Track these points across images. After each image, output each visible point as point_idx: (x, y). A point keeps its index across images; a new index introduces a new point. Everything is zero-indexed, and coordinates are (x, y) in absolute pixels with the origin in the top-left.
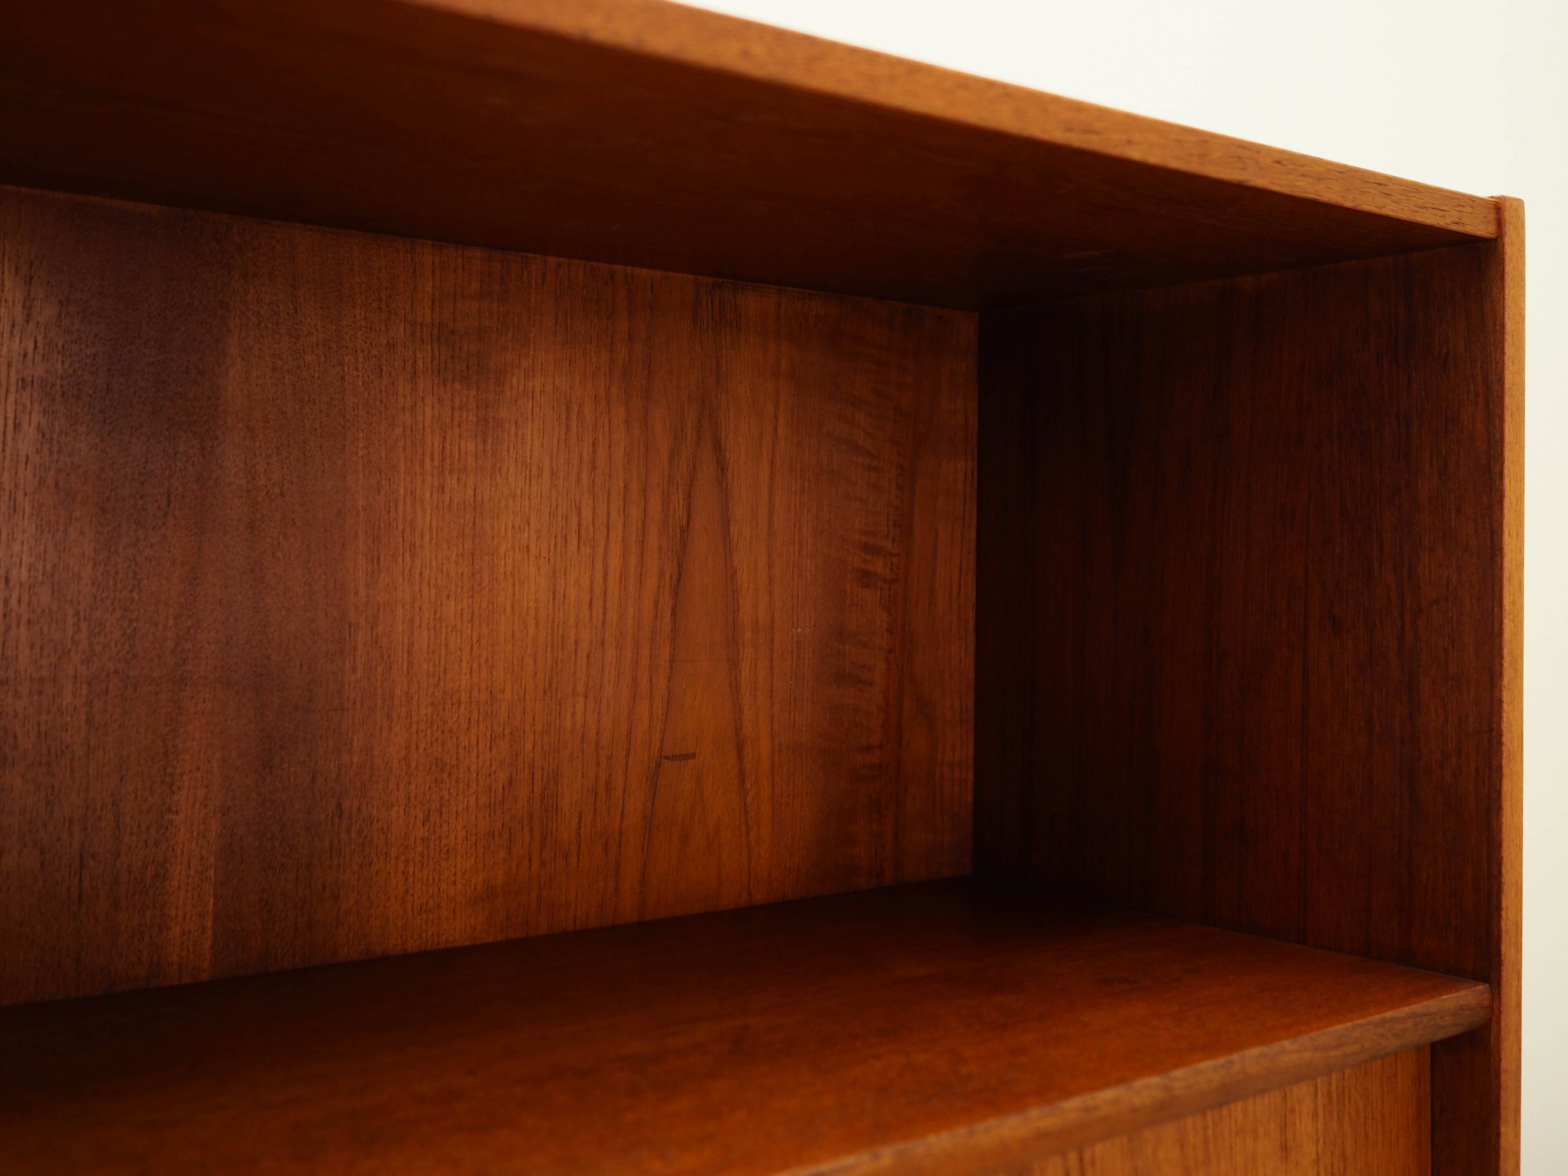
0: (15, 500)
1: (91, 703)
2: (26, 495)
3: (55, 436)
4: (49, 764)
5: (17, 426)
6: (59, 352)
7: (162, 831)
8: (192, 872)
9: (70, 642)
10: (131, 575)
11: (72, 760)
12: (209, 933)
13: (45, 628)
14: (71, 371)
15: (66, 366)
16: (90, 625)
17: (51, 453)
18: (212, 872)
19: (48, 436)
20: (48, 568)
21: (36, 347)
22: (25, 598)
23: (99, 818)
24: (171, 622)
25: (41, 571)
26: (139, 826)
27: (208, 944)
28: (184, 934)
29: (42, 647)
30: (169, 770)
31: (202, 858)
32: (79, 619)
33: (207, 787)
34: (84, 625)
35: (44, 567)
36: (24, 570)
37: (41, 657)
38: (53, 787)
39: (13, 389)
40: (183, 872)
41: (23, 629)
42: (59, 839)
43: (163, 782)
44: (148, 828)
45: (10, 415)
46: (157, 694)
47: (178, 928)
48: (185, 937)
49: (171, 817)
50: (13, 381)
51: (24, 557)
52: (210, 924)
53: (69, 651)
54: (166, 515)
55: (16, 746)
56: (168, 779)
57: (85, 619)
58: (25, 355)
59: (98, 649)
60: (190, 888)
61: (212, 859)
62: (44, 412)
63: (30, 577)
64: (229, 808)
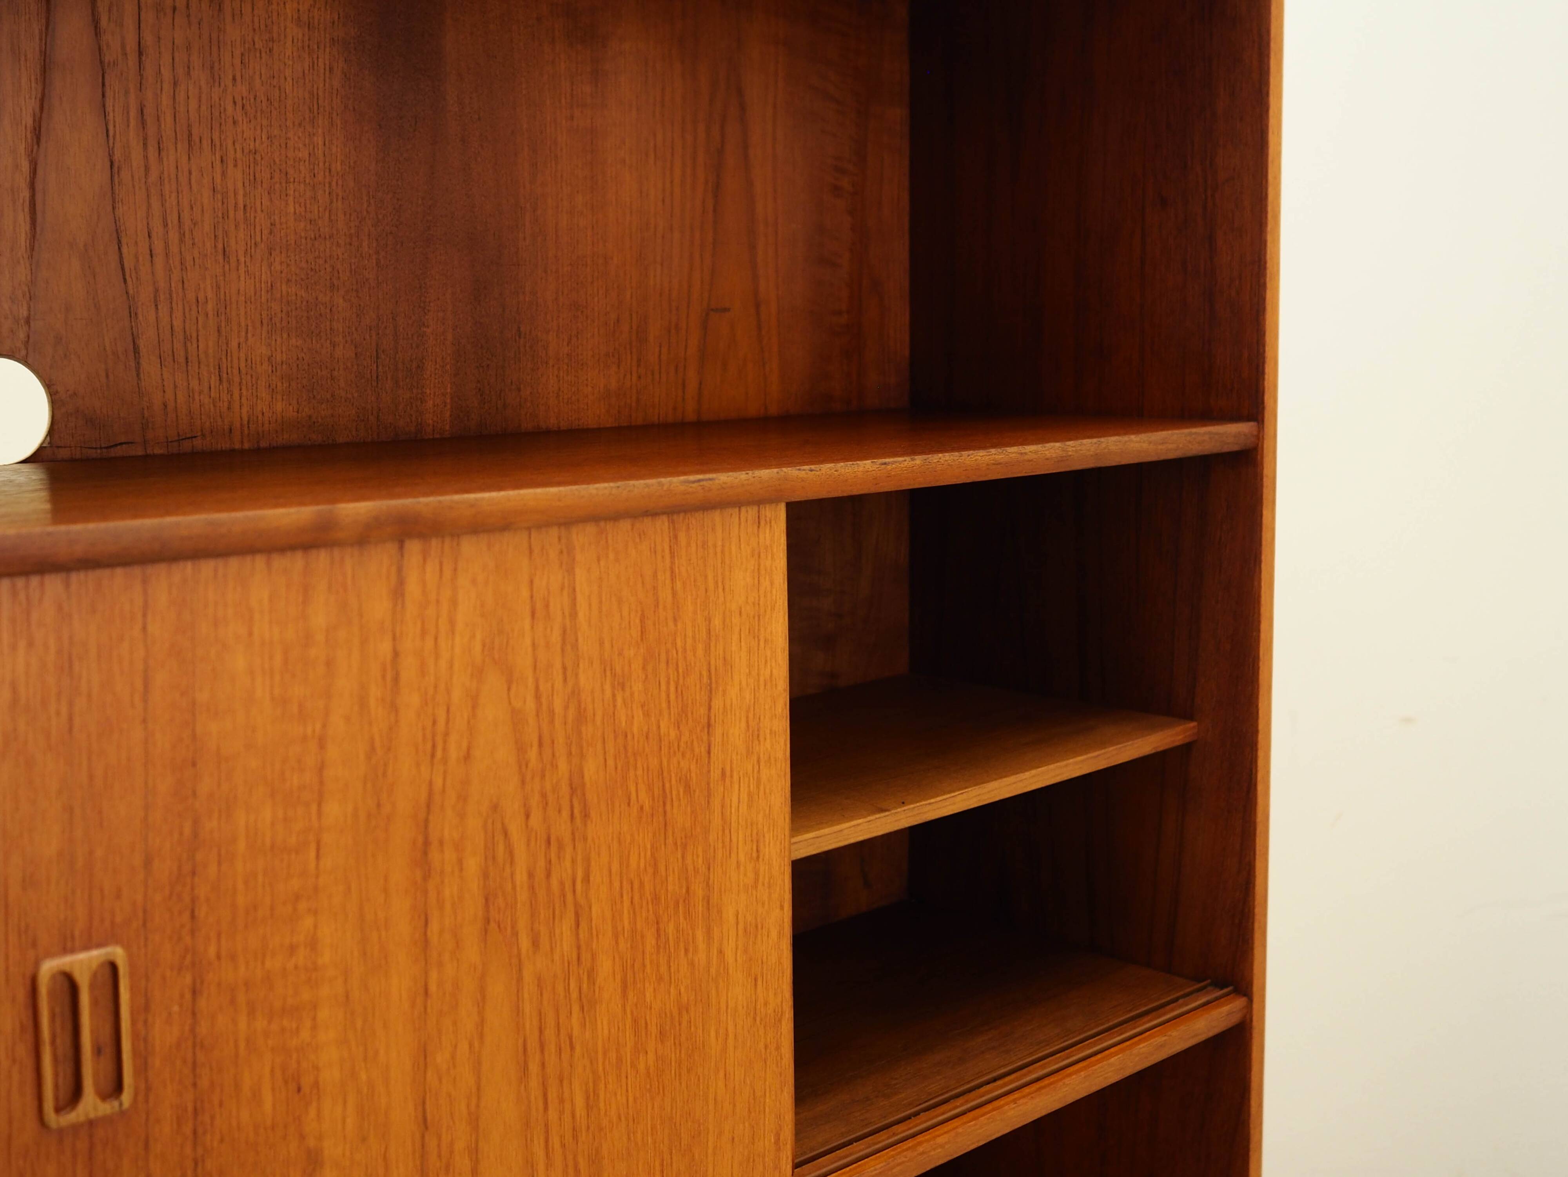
0: (332, 118)
1: (378, 253)
2: (337, 115)
3: (351, 77)
4: (357, 291)
5: (331, 70)
6: (351, 21)
7: (420, 338)
8: (438, 366)
9: (365, 213)
10: (396, 169)
11: (369, 289)
12: (449, 407)
13: (352, 202)
14: (359, 33)
15: (356, 30)
16: (375, 202)
17: (350, 88)
18: (448, 367)
19: (348, 76)
20: (352, 164)
21: (339, 18)
22: (340, 182)
23: (386, 328)
24: (420, 202)
25: (348, 164)
26: (407, 334)
27: (448, 414)
28: (435, 406)
29: (350, 215)
30: (423, 298)
31: (443, 358)
32: (369, 198)
33: (444, 311)
34: (372, 201)
35: (349, 162)
36: (339, 163)
37: (350, 221)
38: (360, 305)
39: (328, 45)
40: (433, 366)
41: (340, 203)
42: (364, 339)
43: (420, 307)
44: (412, 335)
45: (327, 63)
46: (414, 248)
47: (431, 402)
48: (436, 408)
49: (425, 329)
50: (327, 40)
51: (339, 155)
52: (448, 401)
53: (365, 218)
54: (415, 131)
55: (339, 278)
56: (422, 305)
57: (373, 197)
58: (333, 23)
59: (380, 217)
60: (437, 377)
61: (449, 358)
62: (345, 60)
63: (342, 169)
64: (457, 326)
